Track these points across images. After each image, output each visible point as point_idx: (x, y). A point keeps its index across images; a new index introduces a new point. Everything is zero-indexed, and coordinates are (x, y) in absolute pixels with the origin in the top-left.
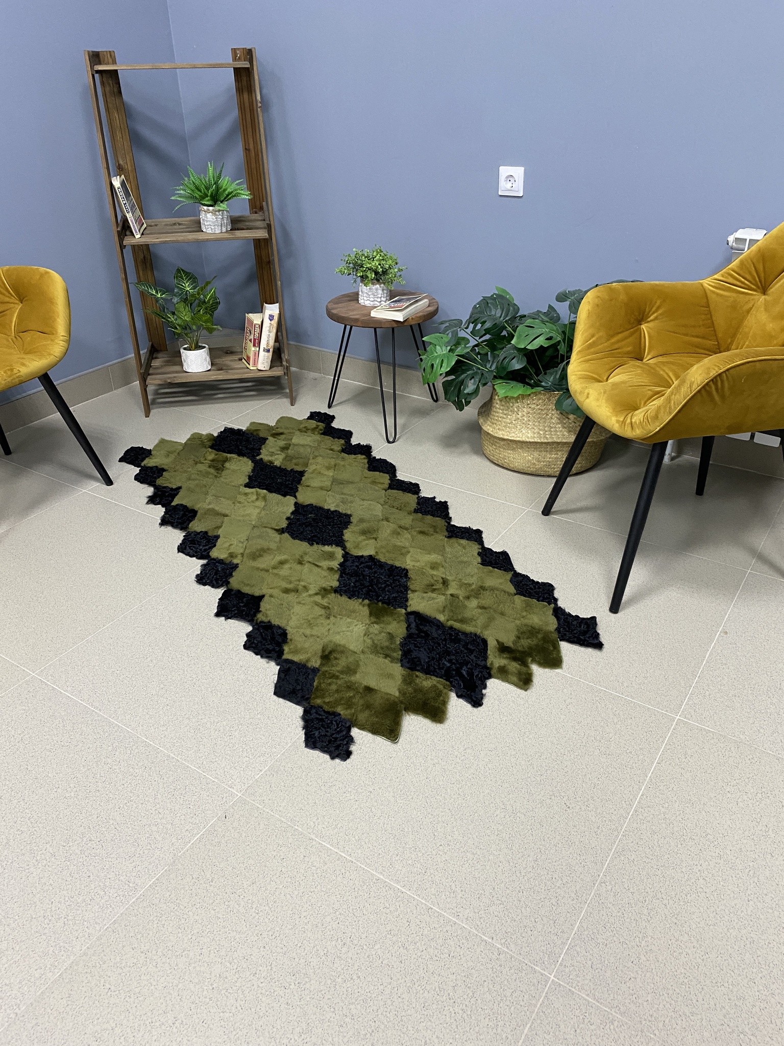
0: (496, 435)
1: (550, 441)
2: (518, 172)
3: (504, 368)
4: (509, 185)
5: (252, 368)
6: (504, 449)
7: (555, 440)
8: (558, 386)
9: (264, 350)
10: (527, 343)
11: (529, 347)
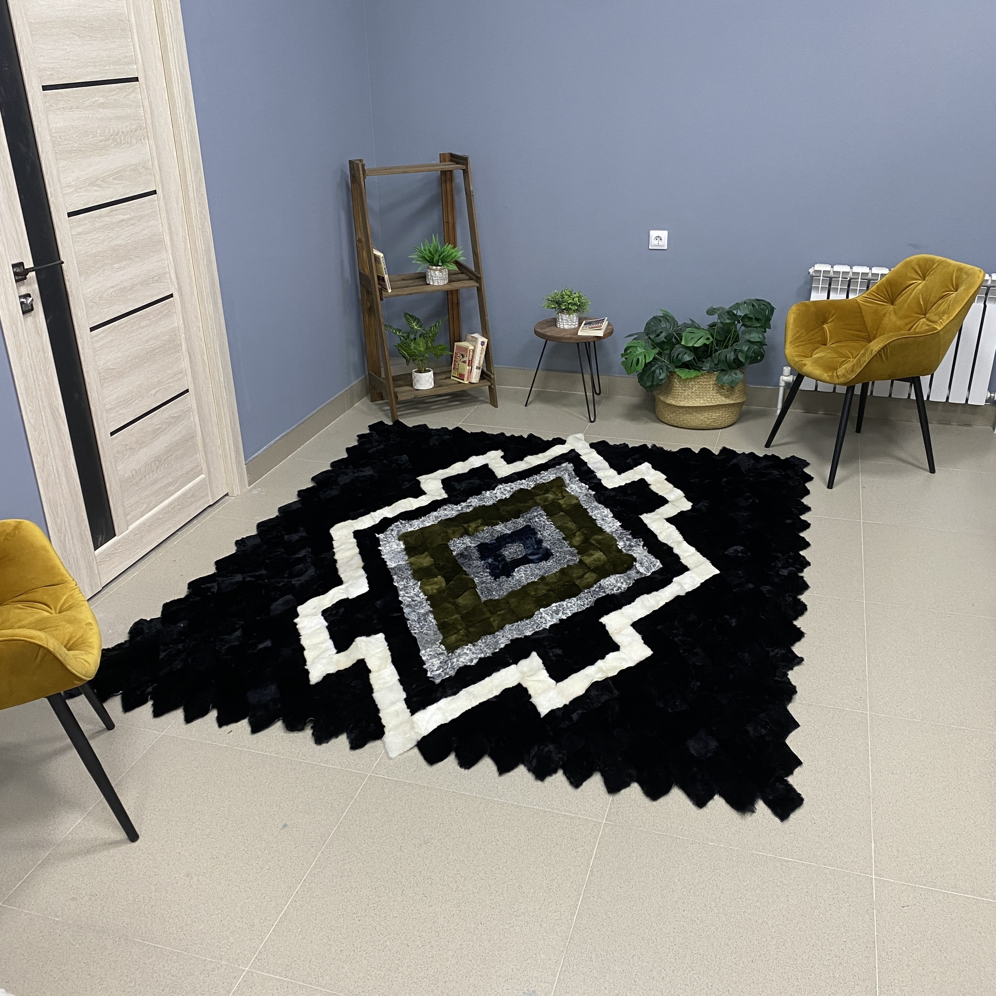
0: (678, 405)
1: (716, 404)
2: (664, 234)
3: (679, 361)
4: (656, 242)
5: (466, 382)
6: (683, 414)
7: (719, 403)
8: (714, 369)
9: (476, 368)
10: (693, 342)
11: (695, 345)
